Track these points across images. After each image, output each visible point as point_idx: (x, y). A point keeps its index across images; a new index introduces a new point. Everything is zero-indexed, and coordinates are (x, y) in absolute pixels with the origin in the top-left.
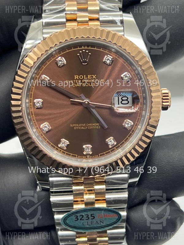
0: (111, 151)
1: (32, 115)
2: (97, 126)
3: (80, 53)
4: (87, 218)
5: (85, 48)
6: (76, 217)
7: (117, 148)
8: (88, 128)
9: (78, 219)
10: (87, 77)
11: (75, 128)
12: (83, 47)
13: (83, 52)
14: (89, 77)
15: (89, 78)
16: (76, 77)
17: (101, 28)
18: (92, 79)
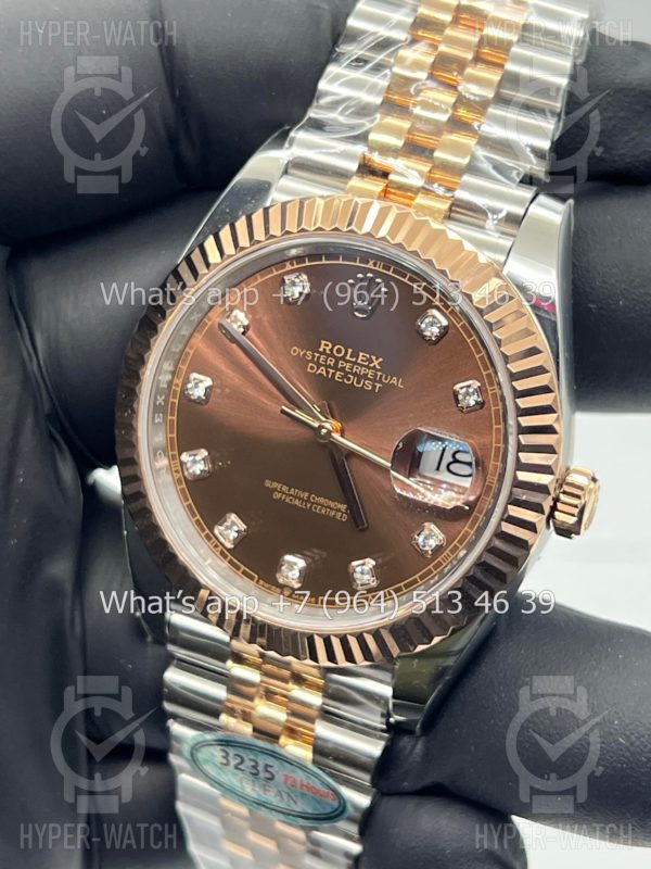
1: (172, 415)
2: (339, 510)
3: (357, 280)
4: (254, 771)
5: (377, 268)
6: (224, 754)
8: (311, 507)
9: (229, 764)
10: (355, 355)
11: (277, 496)
12: (371, 262)
13: (366, 278)
14: (361, 358)
15: (359, 361)
16: (325, 345)
18: (367, 367)
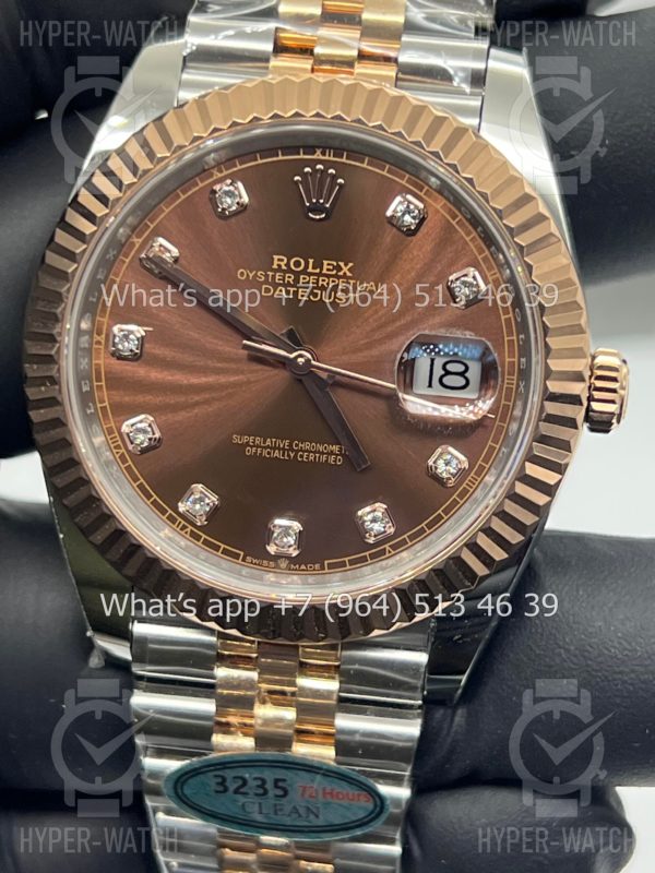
0: (373, 556)
1: (99, 379)
2: (332, 453)
3: (304, 175)
4: (261, 791)
5: (327, 158)
6: (220, 780)
7: (394, 547)
8: (296, 456)
9: (226, 790)
10: (318, 265)
11: (249, 451)
12: (319, 152)
13: (315, 171)
14: (325, 267)
15: (324, 271)
16: (279, 260)
17: (394, 92)
18: (336, 276)
